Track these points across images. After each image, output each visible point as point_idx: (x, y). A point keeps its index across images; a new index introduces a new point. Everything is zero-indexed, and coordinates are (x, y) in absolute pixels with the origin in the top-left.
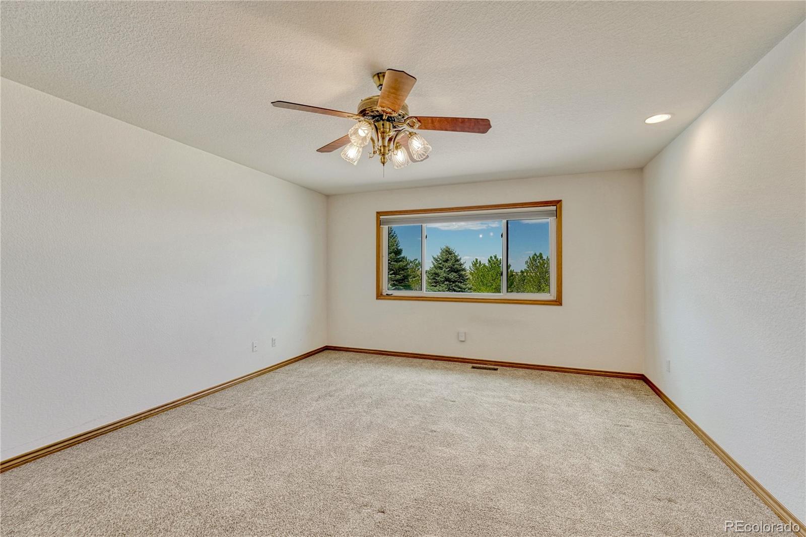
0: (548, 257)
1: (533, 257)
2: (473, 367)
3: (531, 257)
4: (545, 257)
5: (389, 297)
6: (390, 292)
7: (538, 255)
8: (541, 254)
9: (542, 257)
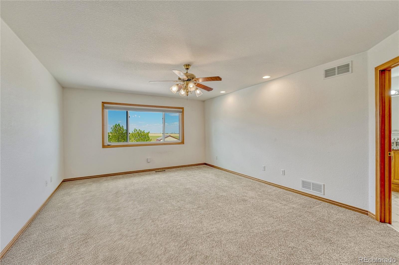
0: (122, 126)
1: (115, 126)
2: (156, 172)
3: (114, 126)
4: (121, 126)
5: (109, 146)
6: (109, 144)
7: (118, 125)
8: (119, 124)
9: (120, 126)
